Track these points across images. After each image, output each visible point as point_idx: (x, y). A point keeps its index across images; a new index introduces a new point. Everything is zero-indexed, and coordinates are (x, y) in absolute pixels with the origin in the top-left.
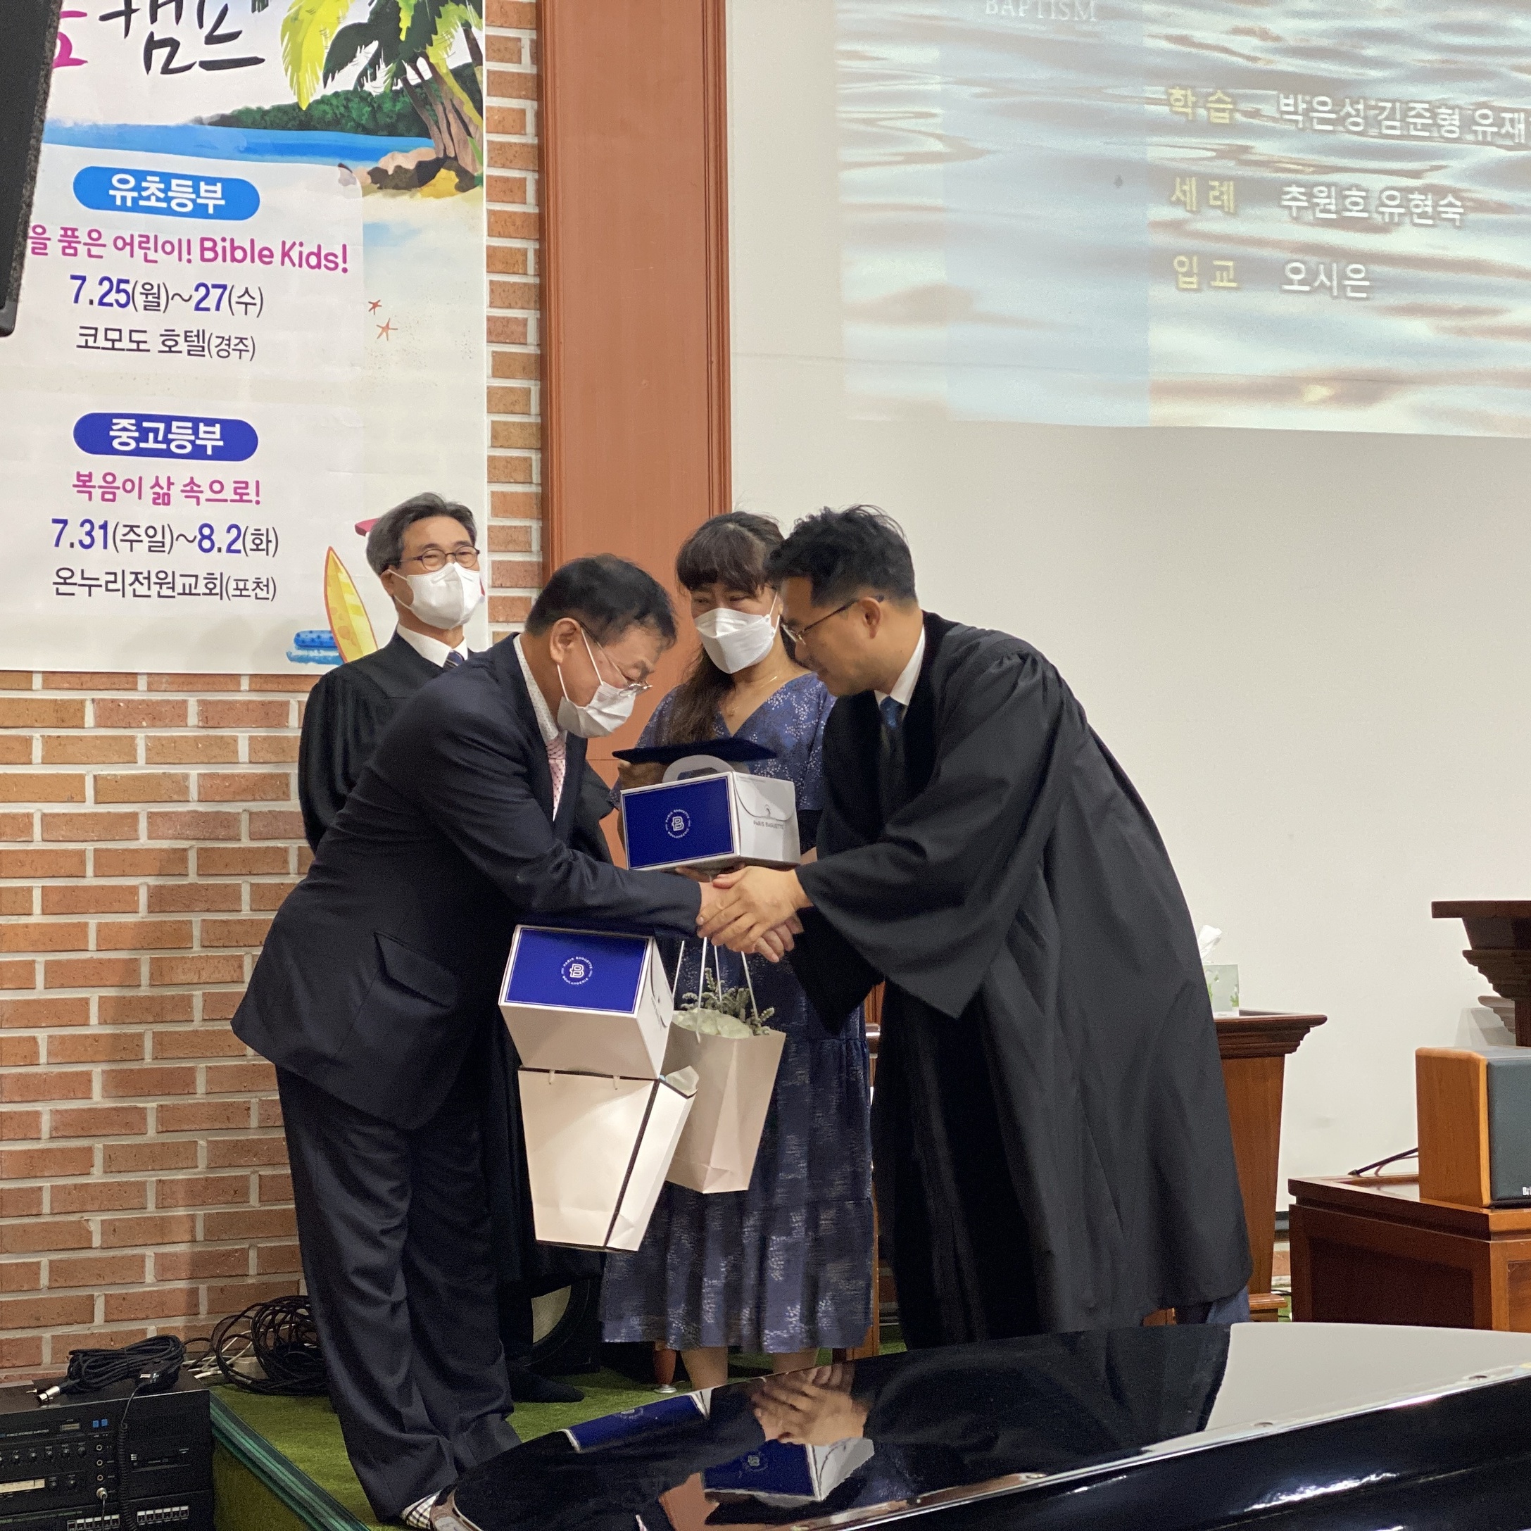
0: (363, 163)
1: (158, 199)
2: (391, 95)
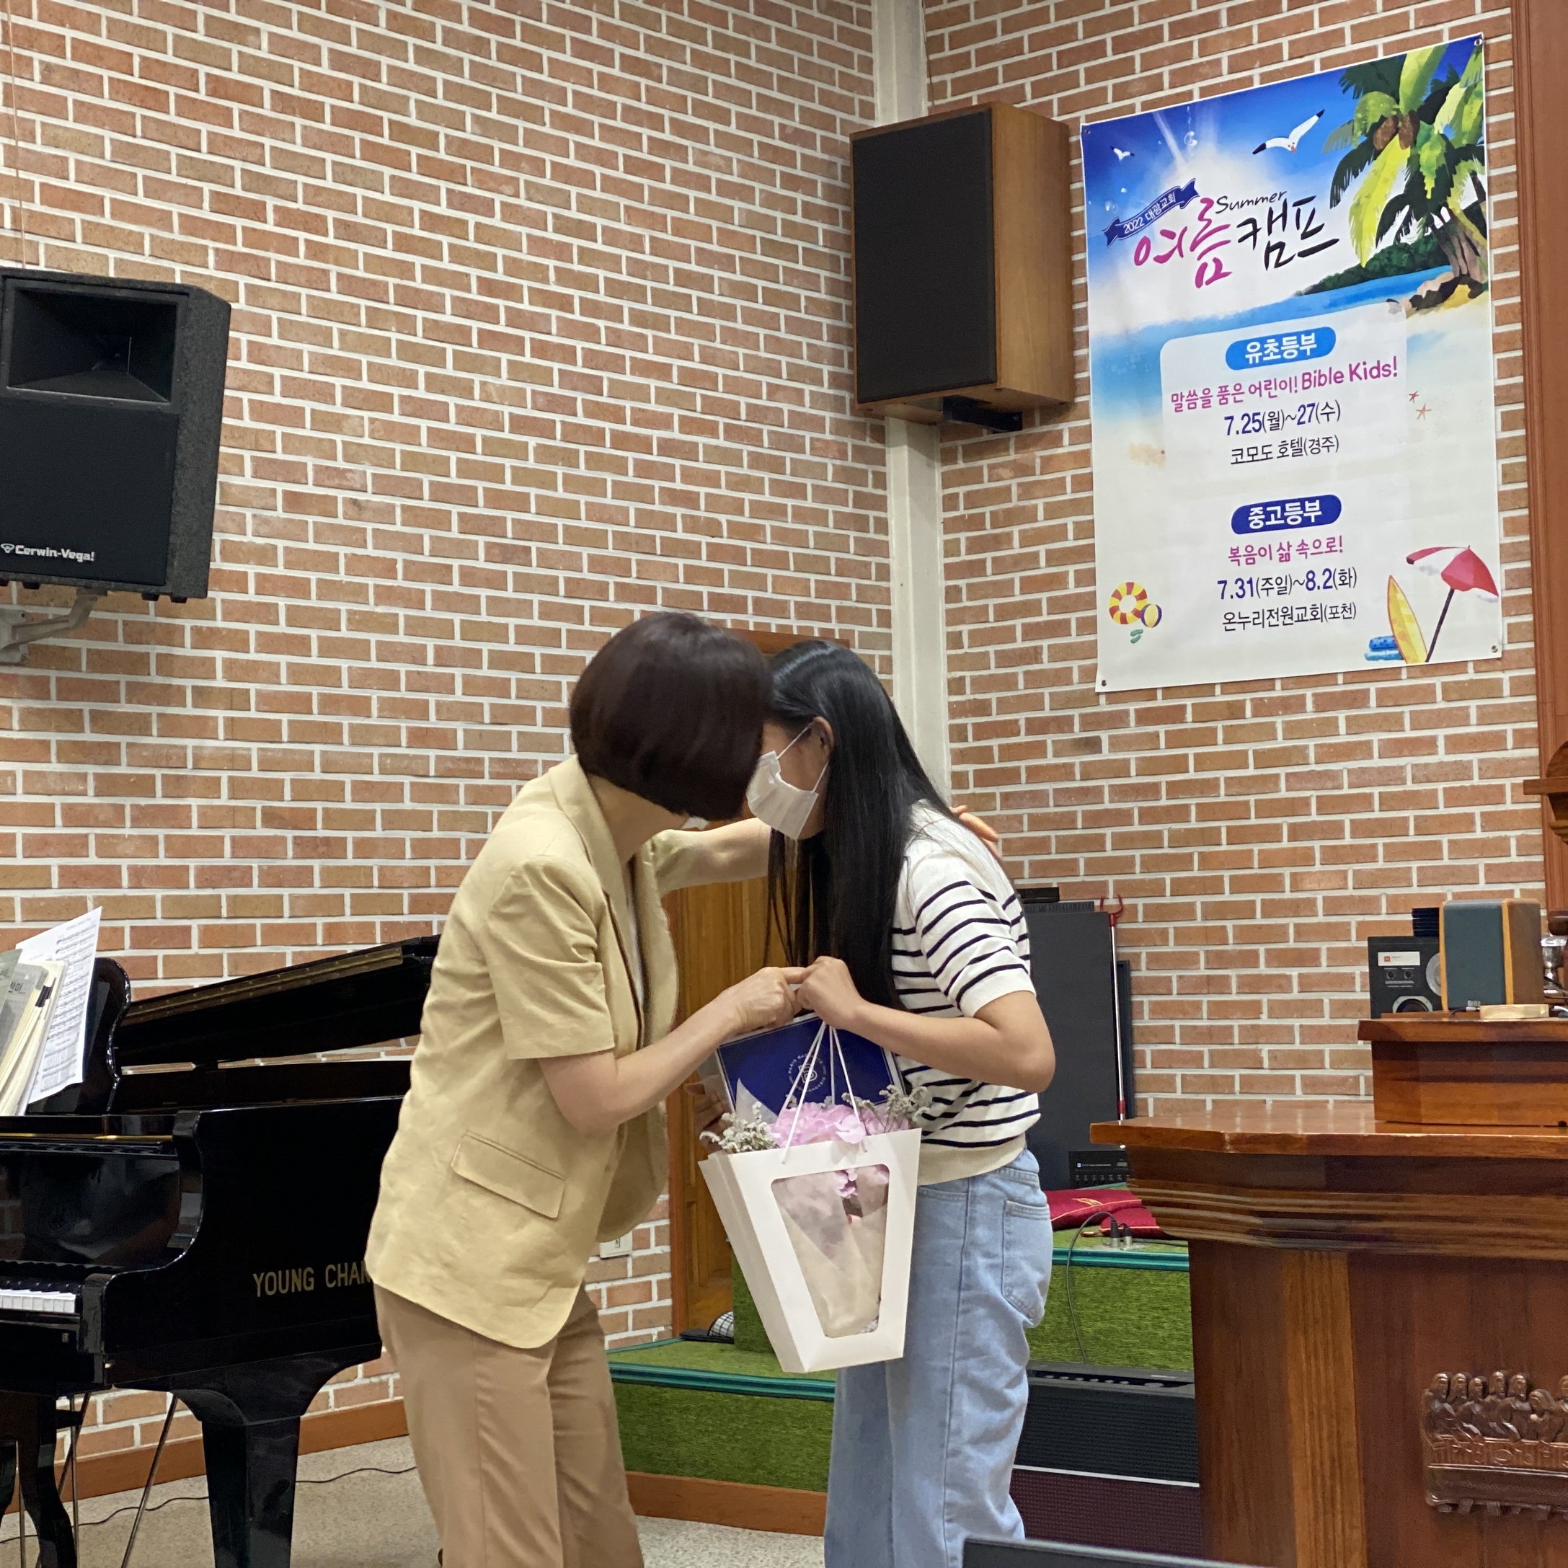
1: (1275, 354)
2: (1424, 240)
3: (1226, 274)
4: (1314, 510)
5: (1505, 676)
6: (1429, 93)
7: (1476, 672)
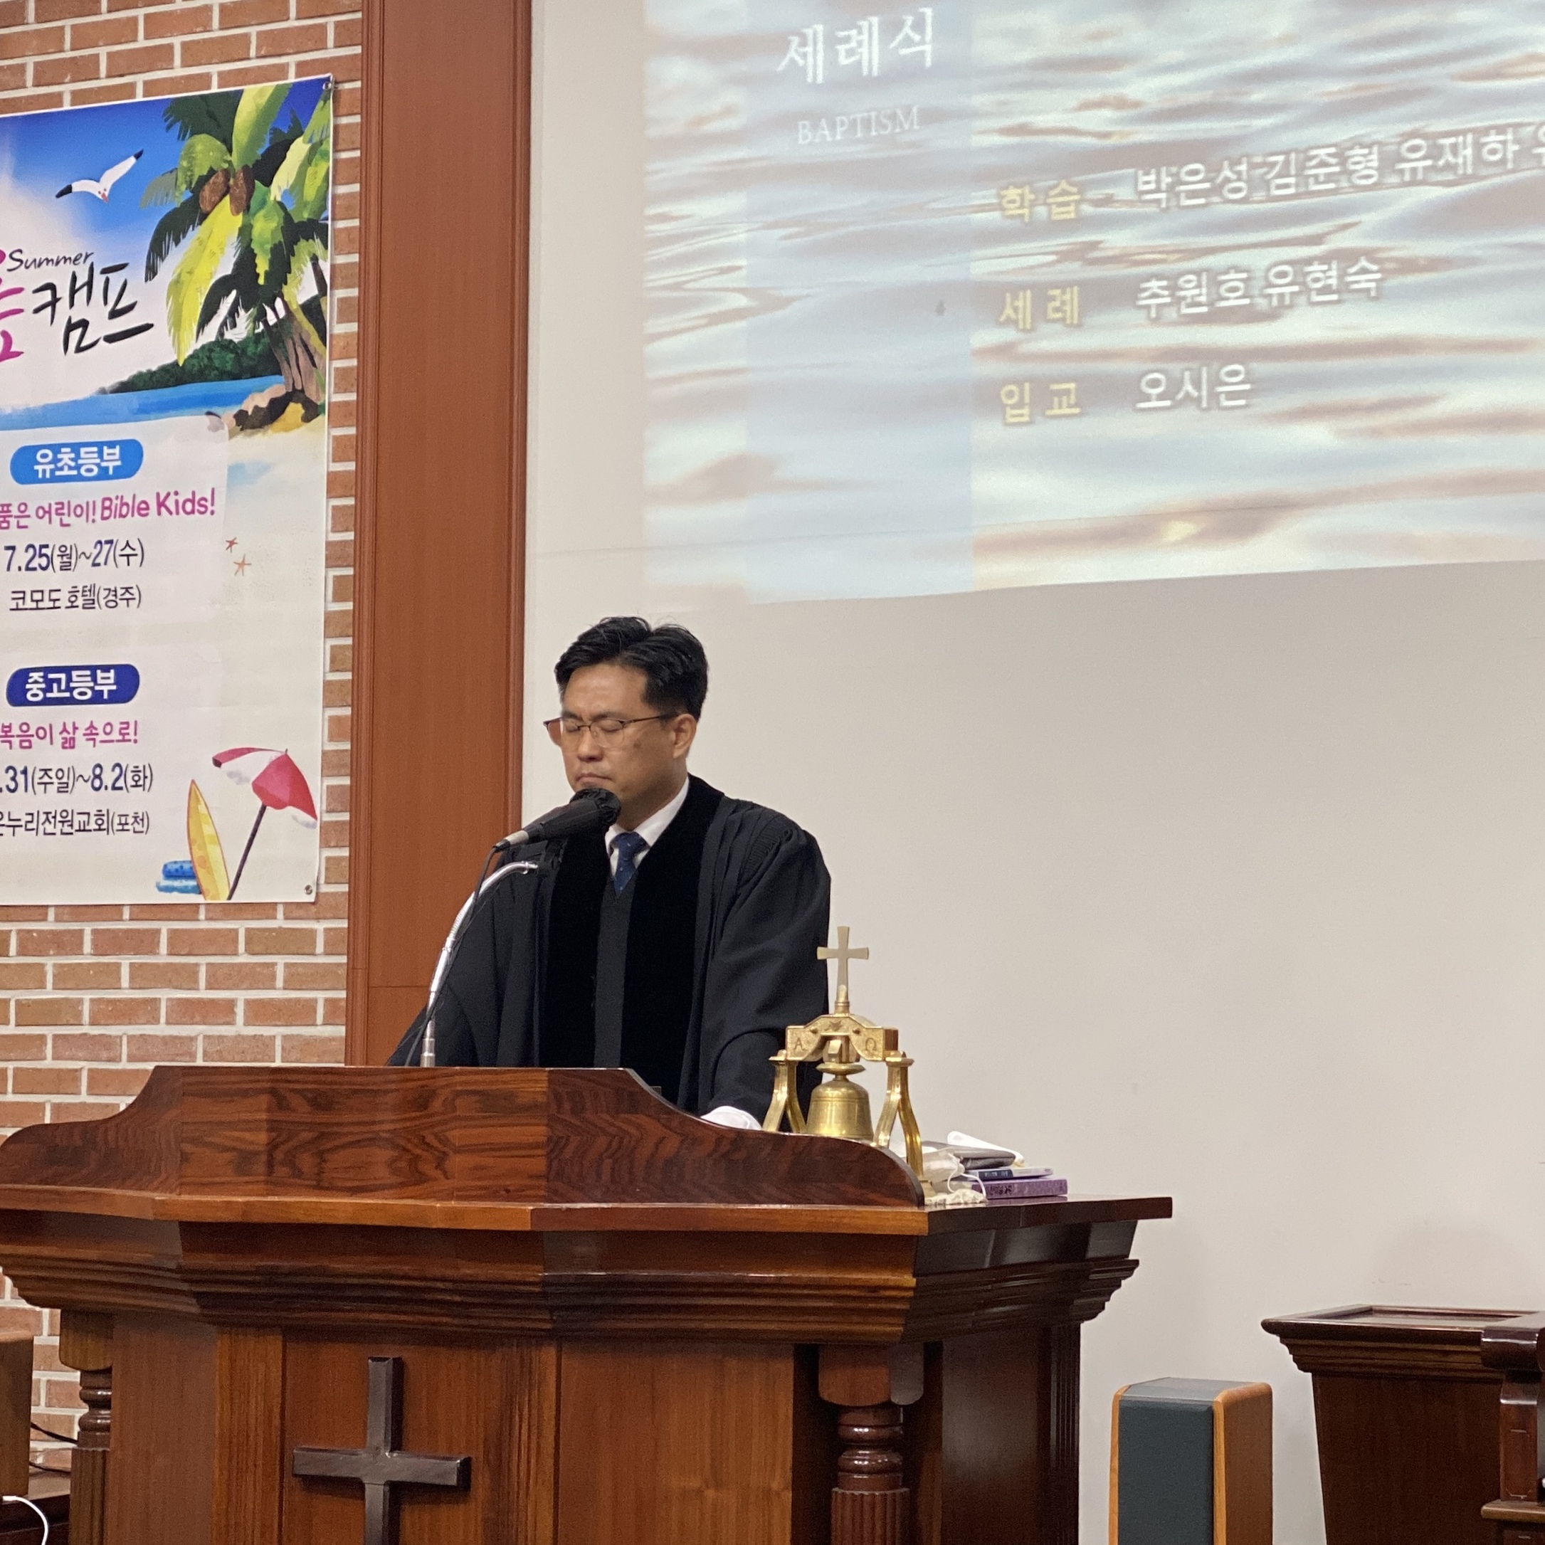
0: (229, 408)
1: (70, 468)
2: (253, 338)
3: (18, 354)
4: (107, 683)
5: (320, 926)
6: (267, 145)
7: (287, 918)
